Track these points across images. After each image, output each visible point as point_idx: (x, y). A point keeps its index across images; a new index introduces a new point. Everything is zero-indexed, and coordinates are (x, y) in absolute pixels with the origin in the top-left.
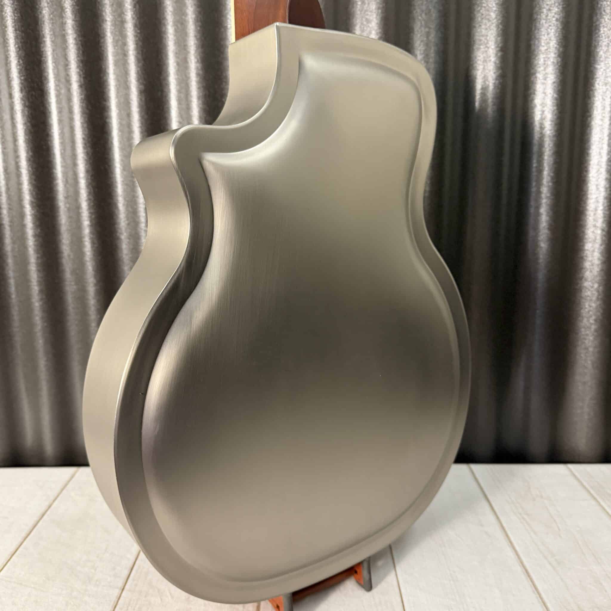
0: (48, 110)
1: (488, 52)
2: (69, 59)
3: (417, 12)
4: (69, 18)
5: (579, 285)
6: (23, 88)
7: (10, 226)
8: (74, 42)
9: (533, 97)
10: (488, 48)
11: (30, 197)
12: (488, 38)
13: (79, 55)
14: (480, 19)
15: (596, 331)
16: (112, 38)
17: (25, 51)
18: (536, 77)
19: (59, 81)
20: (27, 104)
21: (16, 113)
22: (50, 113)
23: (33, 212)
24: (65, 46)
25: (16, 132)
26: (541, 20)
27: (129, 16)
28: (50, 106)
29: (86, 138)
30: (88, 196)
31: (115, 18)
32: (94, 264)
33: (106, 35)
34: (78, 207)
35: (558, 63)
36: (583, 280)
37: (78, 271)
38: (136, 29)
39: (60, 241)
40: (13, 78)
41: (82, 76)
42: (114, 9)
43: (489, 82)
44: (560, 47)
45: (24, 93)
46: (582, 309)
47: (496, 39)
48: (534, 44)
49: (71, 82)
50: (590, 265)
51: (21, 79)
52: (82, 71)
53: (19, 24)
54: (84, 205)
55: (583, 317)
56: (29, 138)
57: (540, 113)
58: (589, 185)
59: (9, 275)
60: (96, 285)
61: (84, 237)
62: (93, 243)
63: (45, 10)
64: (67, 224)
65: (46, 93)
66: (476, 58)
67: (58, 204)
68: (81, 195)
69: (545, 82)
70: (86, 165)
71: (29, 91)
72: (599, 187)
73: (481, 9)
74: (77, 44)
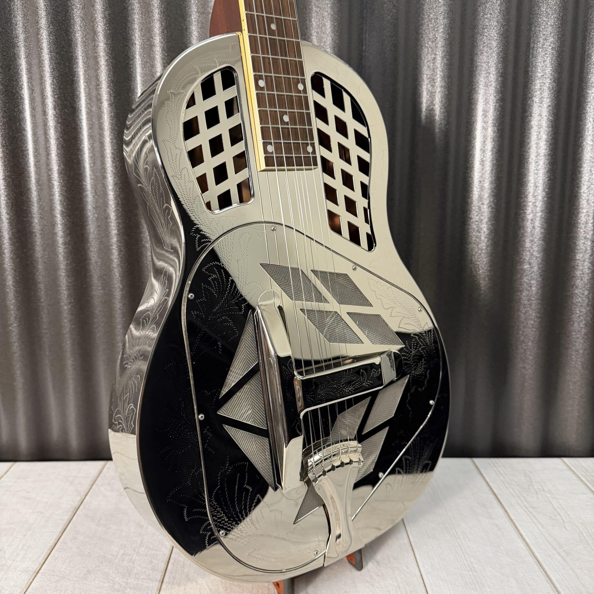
0: (79, 126)
1: (489, 77)
2: (100, 80)
3: (424, 40)
4: (101, 41)
5: (571, 292)
6: (56, 106)
7: (41, 234)
8: (105, 64)
9: (531, 119)
10: (489, 74)
11: (61, 207)
12: (490, 64)
13: (110, 75)
14: (481, 47)
15: (586, 334)
16: (140, 60)
17: (59, 71)
18: (533, 101)
19: (90, 99)
20: (60, 121)
21: (50, 129)
22: (81, 128)
23: (63, 221)
24: (97, 67)
25: (49, 147)
26: (538, 48)
27: (158, 40)
28: (81, 122)
29: (115, 153)
30: (115, 207)
31: (144, 42)
32: (121, 270)
33: (135, 58)
34: (107, 217)
35: (553, 88)
36: (574, 287)
37: (105, 277)
38: (164, 52)
39: (89, 248)
40: (47, 96)
41: (112, 95)
42: (143, 34)
43: (490, 104)
44: (556, 74)
45: (57, 111)
46: (573, 314)
47: (497, 66)
48: (531, 70)
49: (102, 101)
50: (580, 274)
51: (54, 97)
52: (112, 90)
53: (54, 46)
54: (113, 216)
55: (574, 322)
56: (61, 152)
57: (536, 133)
58: (581, 200)
59: (39, 280)
60: (122, 290)
61: (112, 245)
62: (120, 251)
63: (78, 33)
64: (95, 233)
65: (78, 111)
66: (478, 83)
67: (86, 214)
68: (110, 206)
69: (541, 105)
70: (115, 178)
71: (62, 109)
72: (589, 202)
73: (483, 38)
74: (107, 66)
